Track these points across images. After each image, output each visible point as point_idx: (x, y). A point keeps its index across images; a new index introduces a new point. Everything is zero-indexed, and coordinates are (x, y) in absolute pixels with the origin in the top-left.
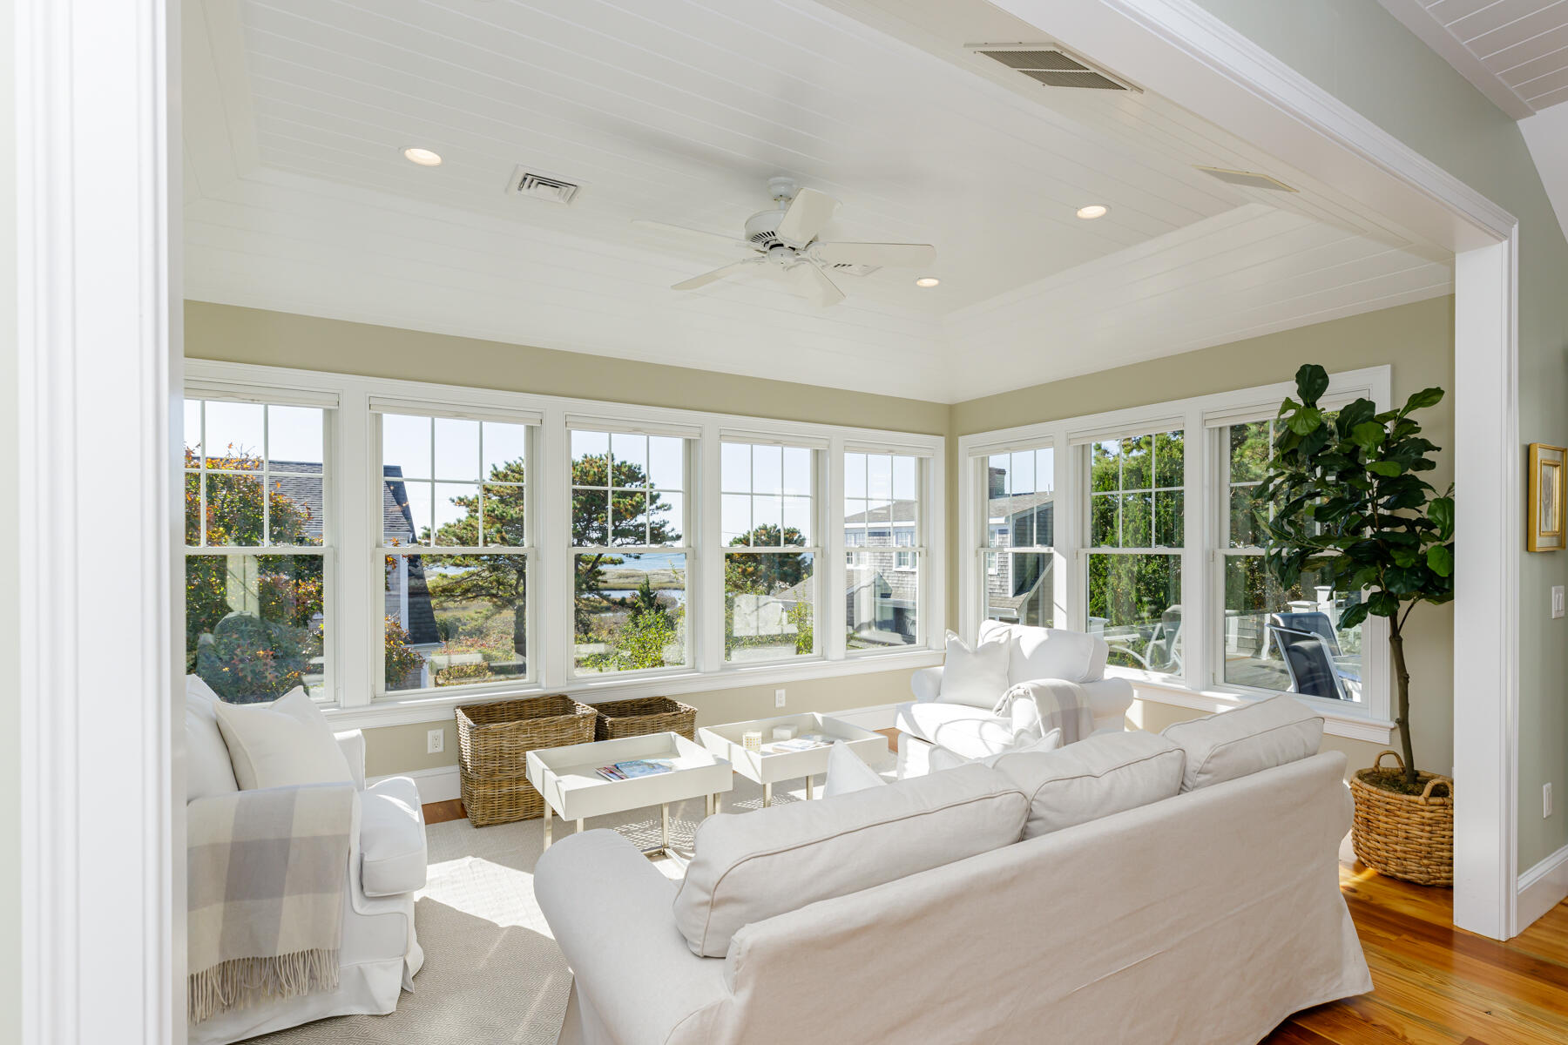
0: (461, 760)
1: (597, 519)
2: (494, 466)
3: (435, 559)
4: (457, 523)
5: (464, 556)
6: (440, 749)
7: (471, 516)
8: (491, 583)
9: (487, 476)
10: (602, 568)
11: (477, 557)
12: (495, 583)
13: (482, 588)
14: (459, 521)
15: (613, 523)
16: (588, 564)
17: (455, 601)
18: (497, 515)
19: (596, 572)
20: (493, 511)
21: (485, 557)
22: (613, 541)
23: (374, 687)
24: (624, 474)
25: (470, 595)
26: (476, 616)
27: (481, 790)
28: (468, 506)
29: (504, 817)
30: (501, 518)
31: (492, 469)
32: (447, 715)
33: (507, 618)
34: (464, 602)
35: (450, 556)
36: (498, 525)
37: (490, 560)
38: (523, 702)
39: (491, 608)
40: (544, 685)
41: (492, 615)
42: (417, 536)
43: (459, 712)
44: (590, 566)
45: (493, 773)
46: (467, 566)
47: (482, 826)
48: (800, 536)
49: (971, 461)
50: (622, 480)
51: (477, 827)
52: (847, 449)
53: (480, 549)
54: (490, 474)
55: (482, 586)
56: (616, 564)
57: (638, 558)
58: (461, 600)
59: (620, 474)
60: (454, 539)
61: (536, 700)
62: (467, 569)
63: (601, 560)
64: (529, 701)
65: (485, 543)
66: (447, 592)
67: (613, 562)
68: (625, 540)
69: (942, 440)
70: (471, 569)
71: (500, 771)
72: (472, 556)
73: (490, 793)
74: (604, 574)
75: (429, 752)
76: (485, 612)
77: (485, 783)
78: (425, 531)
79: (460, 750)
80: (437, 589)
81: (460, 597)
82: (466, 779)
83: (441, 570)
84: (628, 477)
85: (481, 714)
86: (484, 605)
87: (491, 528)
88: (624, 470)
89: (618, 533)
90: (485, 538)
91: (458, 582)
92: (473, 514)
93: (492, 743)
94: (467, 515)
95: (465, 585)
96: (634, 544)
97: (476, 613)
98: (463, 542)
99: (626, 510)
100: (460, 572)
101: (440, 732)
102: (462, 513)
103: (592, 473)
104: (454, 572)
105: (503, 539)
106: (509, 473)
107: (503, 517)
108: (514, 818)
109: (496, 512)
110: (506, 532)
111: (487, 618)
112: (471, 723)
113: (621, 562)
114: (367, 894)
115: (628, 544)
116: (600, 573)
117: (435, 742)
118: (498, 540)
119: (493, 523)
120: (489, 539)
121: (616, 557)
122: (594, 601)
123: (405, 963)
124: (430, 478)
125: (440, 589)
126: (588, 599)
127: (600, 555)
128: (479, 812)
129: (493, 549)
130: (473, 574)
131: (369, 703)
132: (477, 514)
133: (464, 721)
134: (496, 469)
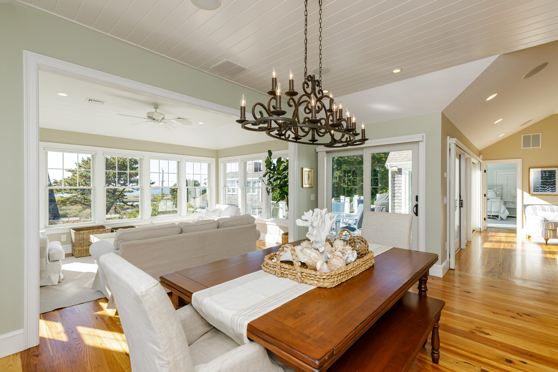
0: (72, 242)
1: (122, 177)
2: (82, 158)
3: (59, 191)
4: (67, 178)
5: (70, 190)
6: (65, 240)
7: (73, 175)
8: (81, 199)
9: (80, 162)
10: (125, 194)
11: (76, 190)
12: (83, 199)
13: (78, 201)
14: (69, 177)
15: (129, 179)
16: (119, 192)
17: (67, 206)
18: (83, 176)
19: (123, 195)
20: (82, 174)
21: (79, 190)
22: (129, 184)
23: (45, 224)
24: (133, 162)
25: (73, 204)
26: (75, 211)
27: (78, 248)
28: (72, 172)
29: (84, 255)
30: (85, 176)
31: (82, 159)
32: (68, 231)
33: (88, 213)
34: (70, 206)
35: (65, 190)
36: (84, 179)
37: (81, 191)
38: (90, 227)
39: (82, 208)
40: (97, 223)
41: (82, 211)
42: (51, 182)
43: (71, 230)
44: (120, 193)
45: (81, 244)
46: (72, 193)
47: (78, 257)
48: (198, 183)
49: (222, 165)
50: (132, 164)
51: (77, 257)
52: (186, 161)
53: (78, 187)
54: (81, 161)
55: (78, 200)
56: (130, 192)
57: (138, 190)
58: (69, 206)
59: (131, 162)
60: (67, 184)
61: (94, 227)
62: (72, 194)
63: (125, 191)
64: (92, 227)
65: (79, 185)
66: (64, 202)
67: (129, 192)
68: (133, 184)
69: (214, 159)
70: (74, 194)
71: (83, 243)
72: (74, 189)
73: (80, 249)
74: (126, 196)
75: (62, 241)
76: (79, 210)
77: (79, 246)
78: (54, 181)
79: (72, 239)
80: (59, 202)
81: (69, 205)
82: (73, 245)
83: (61, 195)
84: (134, 163)
85: (77, 230)
86: (79, 207)
87: (81, 180)
88: (133, 160)
89: (131, 182)
90: (79, 183)
91: (68, 199)
92: (74, 175)
93: (81, 236)
94: (72, 175)
95: (71, 200)
96: (137, 185)
97: (75, 210)
98: (70, 185)
99: (133, 174)
100: (69, 196)
101: (65, 236)
102: (70, 174)
103: (120, 161)
104: (66, 196)
105: (86, 183)
106: (88, 161)
107: (87, 176)
108: (87, 255)
109: (83, 174)
110: (87, 181)
111: (80, 212)
112: (75, 232)
113: (132, 192)
114: (50, 260)
115: (134, 185)
116: (124, 196)
117: (64, 238)
118: (84, 184)
119: (82, 178)
120: (80, 184)
121: (131, 190)
122: (122, 205)
123: (60, 275)
124: (62, 168)
125: (61, 201)
126: (120, 205)
127: (124, 189)
128: (77, 254)
129: (82, 187)
130: (74, 196)
131: (44, 227)
132: (76, 175)
133: (73, 232)
134: (83, 159)
